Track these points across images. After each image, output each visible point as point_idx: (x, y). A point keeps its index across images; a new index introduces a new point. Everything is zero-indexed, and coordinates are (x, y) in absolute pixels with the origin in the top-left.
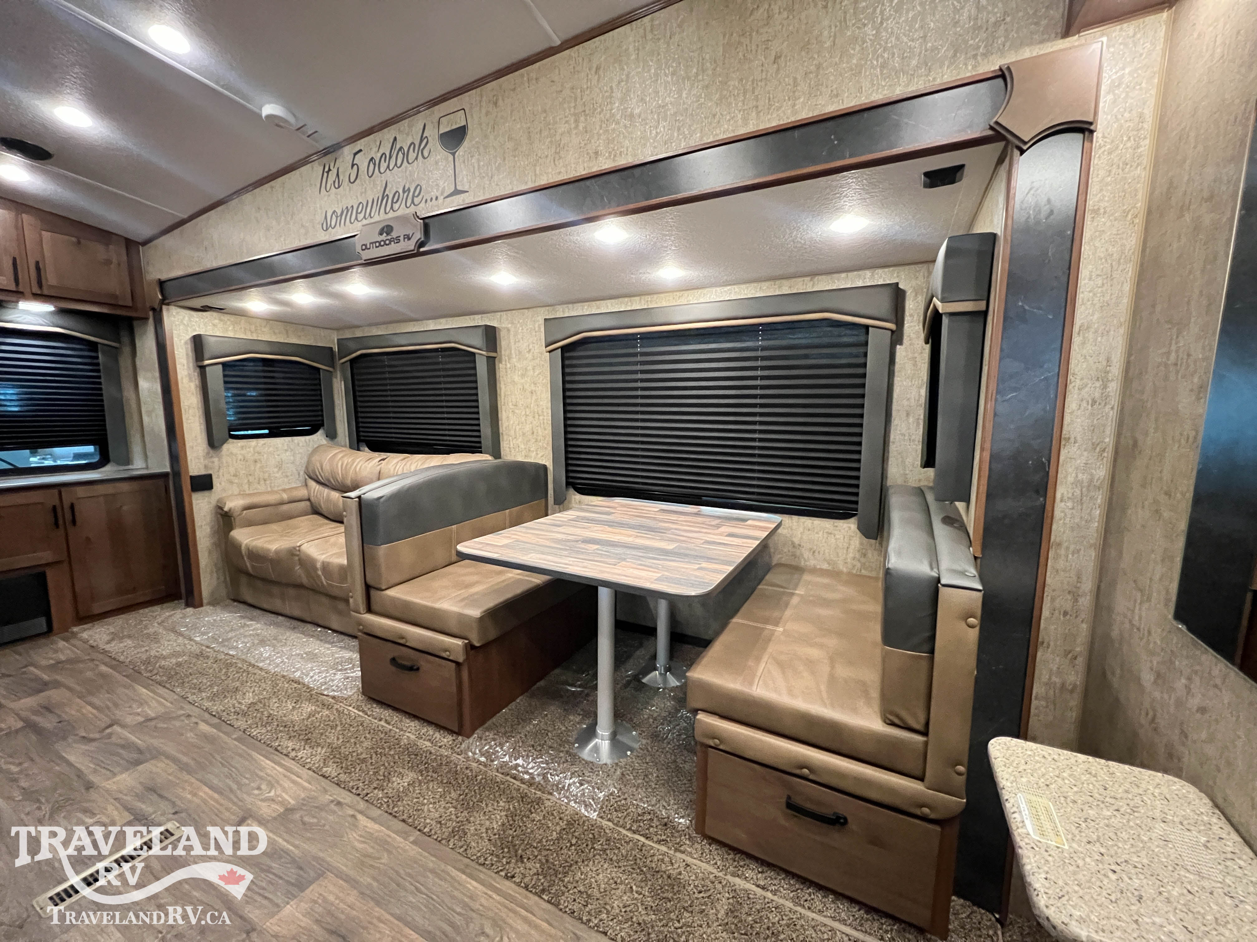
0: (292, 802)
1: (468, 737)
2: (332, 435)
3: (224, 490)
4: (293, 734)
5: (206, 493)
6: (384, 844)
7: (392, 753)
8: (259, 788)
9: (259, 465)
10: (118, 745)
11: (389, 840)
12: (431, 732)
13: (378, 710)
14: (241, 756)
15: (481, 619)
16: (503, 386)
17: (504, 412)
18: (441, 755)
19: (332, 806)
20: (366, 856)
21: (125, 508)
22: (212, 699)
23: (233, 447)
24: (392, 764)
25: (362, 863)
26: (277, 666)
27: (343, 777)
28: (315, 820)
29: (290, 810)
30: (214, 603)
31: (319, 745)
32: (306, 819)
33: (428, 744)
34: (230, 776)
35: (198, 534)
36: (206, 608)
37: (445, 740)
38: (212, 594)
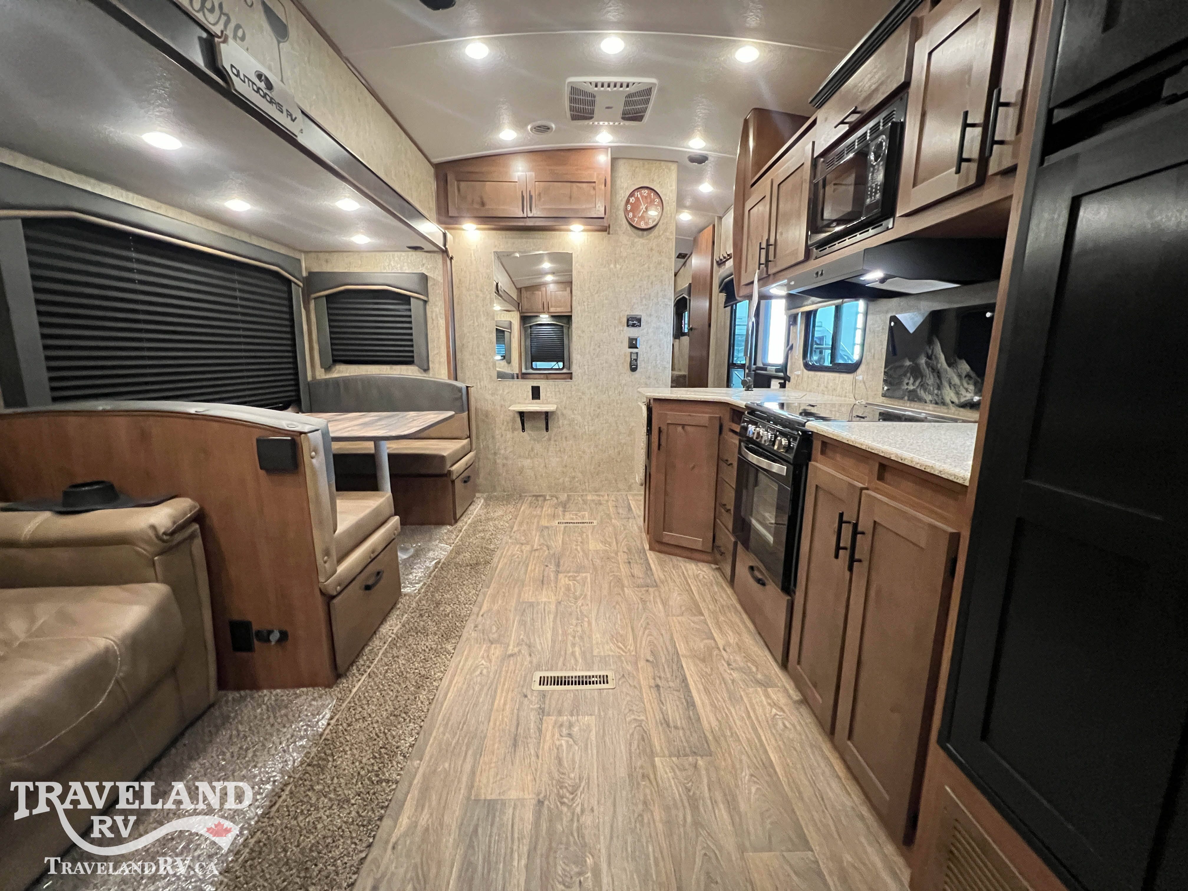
29: (491, 642)
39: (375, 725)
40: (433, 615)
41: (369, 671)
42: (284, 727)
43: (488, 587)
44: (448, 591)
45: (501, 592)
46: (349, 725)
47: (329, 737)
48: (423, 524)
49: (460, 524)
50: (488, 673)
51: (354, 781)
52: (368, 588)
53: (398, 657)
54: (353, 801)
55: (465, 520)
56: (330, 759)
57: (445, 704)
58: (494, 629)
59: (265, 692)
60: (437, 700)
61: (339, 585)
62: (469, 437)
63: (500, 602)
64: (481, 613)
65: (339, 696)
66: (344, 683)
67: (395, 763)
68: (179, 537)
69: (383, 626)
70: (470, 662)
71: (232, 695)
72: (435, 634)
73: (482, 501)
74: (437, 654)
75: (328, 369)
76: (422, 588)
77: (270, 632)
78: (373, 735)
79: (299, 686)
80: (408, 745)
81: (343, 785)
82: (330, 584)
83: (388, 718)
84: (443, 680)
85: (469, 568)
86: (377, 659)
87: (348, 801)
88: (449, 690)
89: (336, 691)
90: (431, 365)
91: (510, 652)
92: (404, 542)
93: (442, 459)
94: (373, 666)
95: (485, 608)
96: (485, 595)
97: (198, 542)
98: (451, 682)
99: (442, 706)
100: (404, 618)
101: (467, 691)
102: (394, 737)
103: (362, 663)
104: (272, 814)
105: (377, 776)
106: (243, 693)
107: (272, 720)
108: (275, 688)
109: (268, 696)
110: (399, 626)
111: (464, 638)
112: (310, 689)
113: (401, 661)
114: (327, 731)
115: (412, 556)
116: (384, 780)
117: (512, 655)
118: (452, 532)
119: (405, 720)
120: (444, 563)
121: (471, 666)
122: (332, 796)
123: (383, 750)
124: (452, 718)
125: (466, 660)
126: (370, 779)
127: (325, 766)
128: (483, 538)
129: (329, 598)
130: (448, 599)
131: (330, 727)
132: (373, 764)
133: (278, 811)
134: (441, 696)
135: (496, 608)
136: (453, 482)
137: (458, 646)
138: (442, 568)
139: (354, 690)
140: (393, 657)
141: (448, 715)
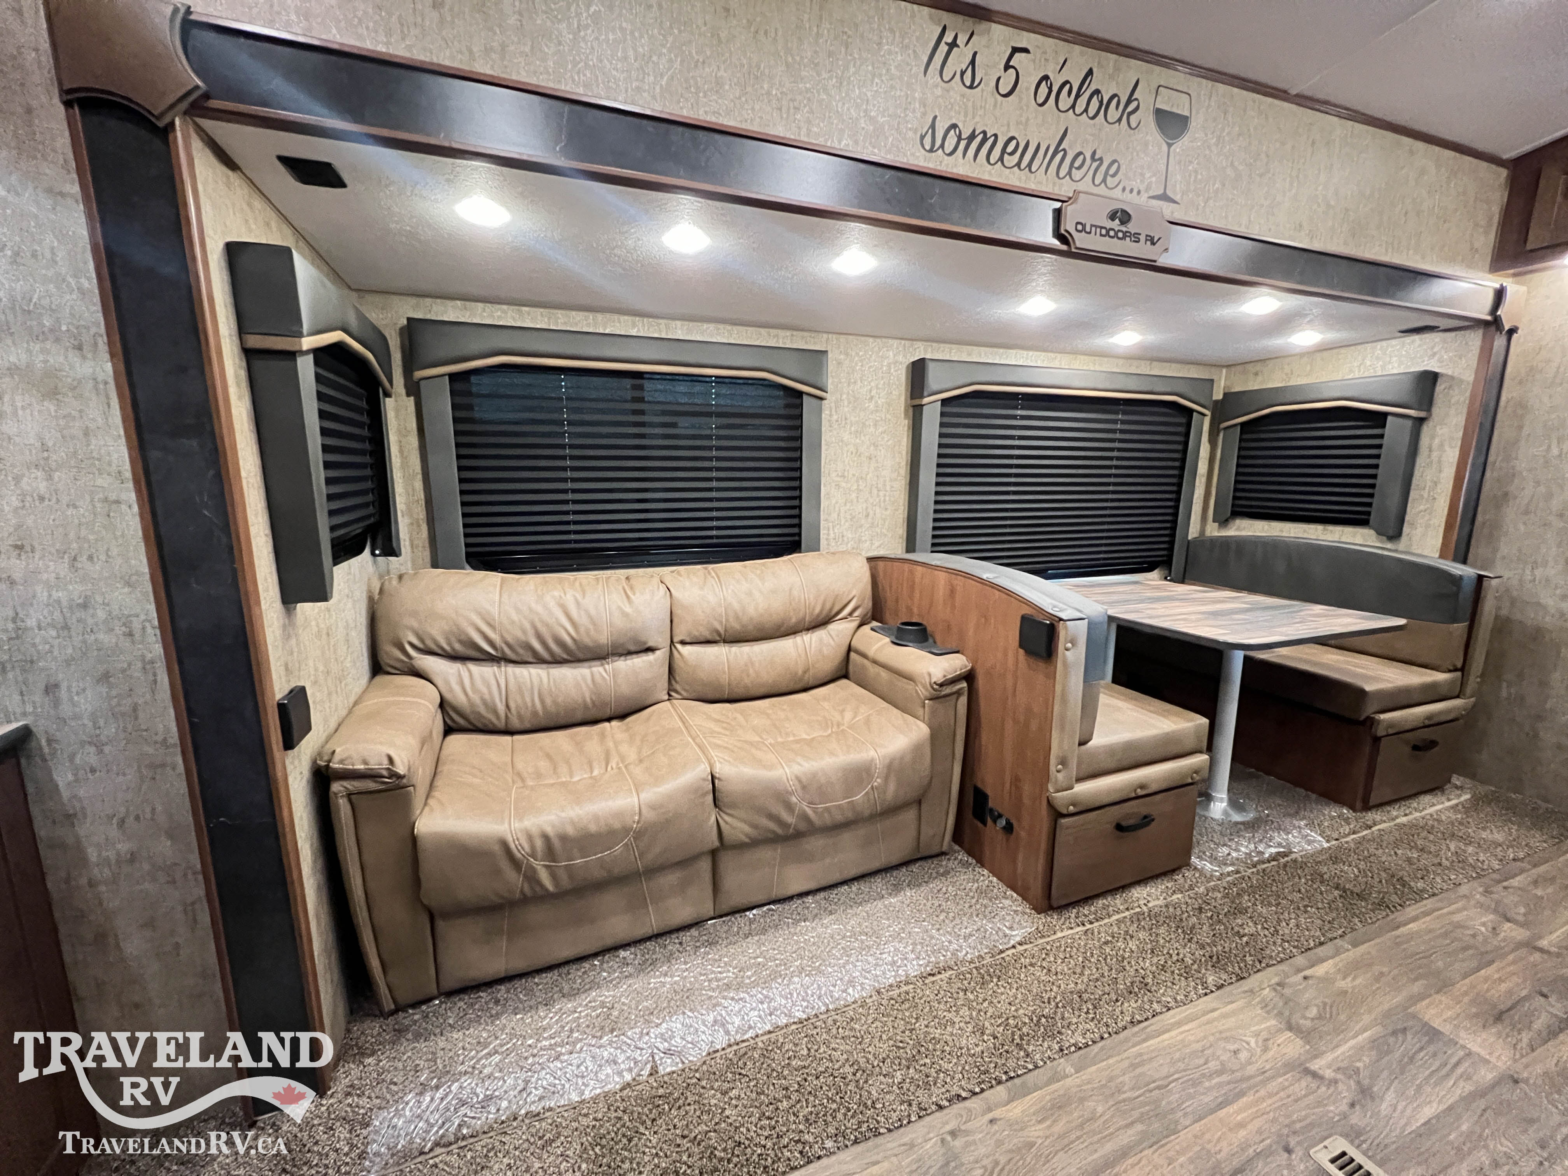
39: (1055, 989)
40: (1220, 921)
41: (1088, 926)
42: (977, 916)
43: (1355, 946)
44: (1270, 904)
45: (1377, 969)
46: (1032, 965)
47: (1007, 959)
48: (1297, 784)
49: (1371, 816)
50: (1249, 1062)
51: (1000, 1021)
52: (1119, 827)
53: (1132, 937)
54: (985, 1038)
55: (1395, 813)
56: (995, 980)
57: (1151, 1042)
58: (1313, 1012)
59: (986, 872)
60: (1145, 1028)
61: (1074, 805)
62: (1462, 669)
63: (1358, 981)
64: (1308, 973)
65: (1041, 928)
66: (1054, 919)
67: (1046, 1044)
68: (947, 690)
69: (1138, 889)
70: (1231, 1022)
71: (962, 856)
72: (1202, 947)
73: (1467, 796)
74: (1187, 973)
75: (1224, 522)
76: (1229, 874)
77: (1000, 816)
78: (1046, 996)
79: (1013, 889)
80: (1072, 1041)
81: (989, 1014)
82: (1061, 798)
83: (1071, 992)
84: (1171, 1012)
85: (1336, 893)
86: (1106, 921)
87: (983, 1033)
88: (1168, 1031)
89: (1042, 920)
90: (1406, 529)
91: (1314, 1066)
92: (1247, 796)
93: (1360, 694)
94: (1096, 924)
95: (1320, 970)
96: (1338, 952)
97: (963, 700)
98: (1179, 1024)
99: (1145, 1040)
100: (1175, 897)
101: (1194, 1054)
102: (1063, 1018)
103: (1086, 912)
104: (927, 981)
105: (1022, 1039)
106: (970, 860)
107: (974, 901)
108: (995, 875)
109: (985, 878)
110: (1161, 902)
111: (1246, 985)
112: (1020, 899)
113: (1133, 945)
114: (1010, 952)
115: (1243, 823)
116: (1025, 1050)
117: (1315, 1075)
118: (1347, 821)
119: (1087, 1013)
120: (1295, 861)
121: (1229, 1030)
122: (974, 1014)
123: (1043, 1020)
124: (1147, 1067)
125: (1225, 1016)
126: (1013, 1034)
127: (988, 983)
128: (1409, 860)
129: (1057, 815)
130: (1260, 915)
131: (1013, 951)
132: (1025, 1023)
133: (933, 983)
134: (1153, 1028)
135: (1342, 984)
136: (1377, 740)
137: (1227, 989)
138: (1285, 866)
139: (1059, 935)
140: (1127, 932)
141: (1145, 1057)
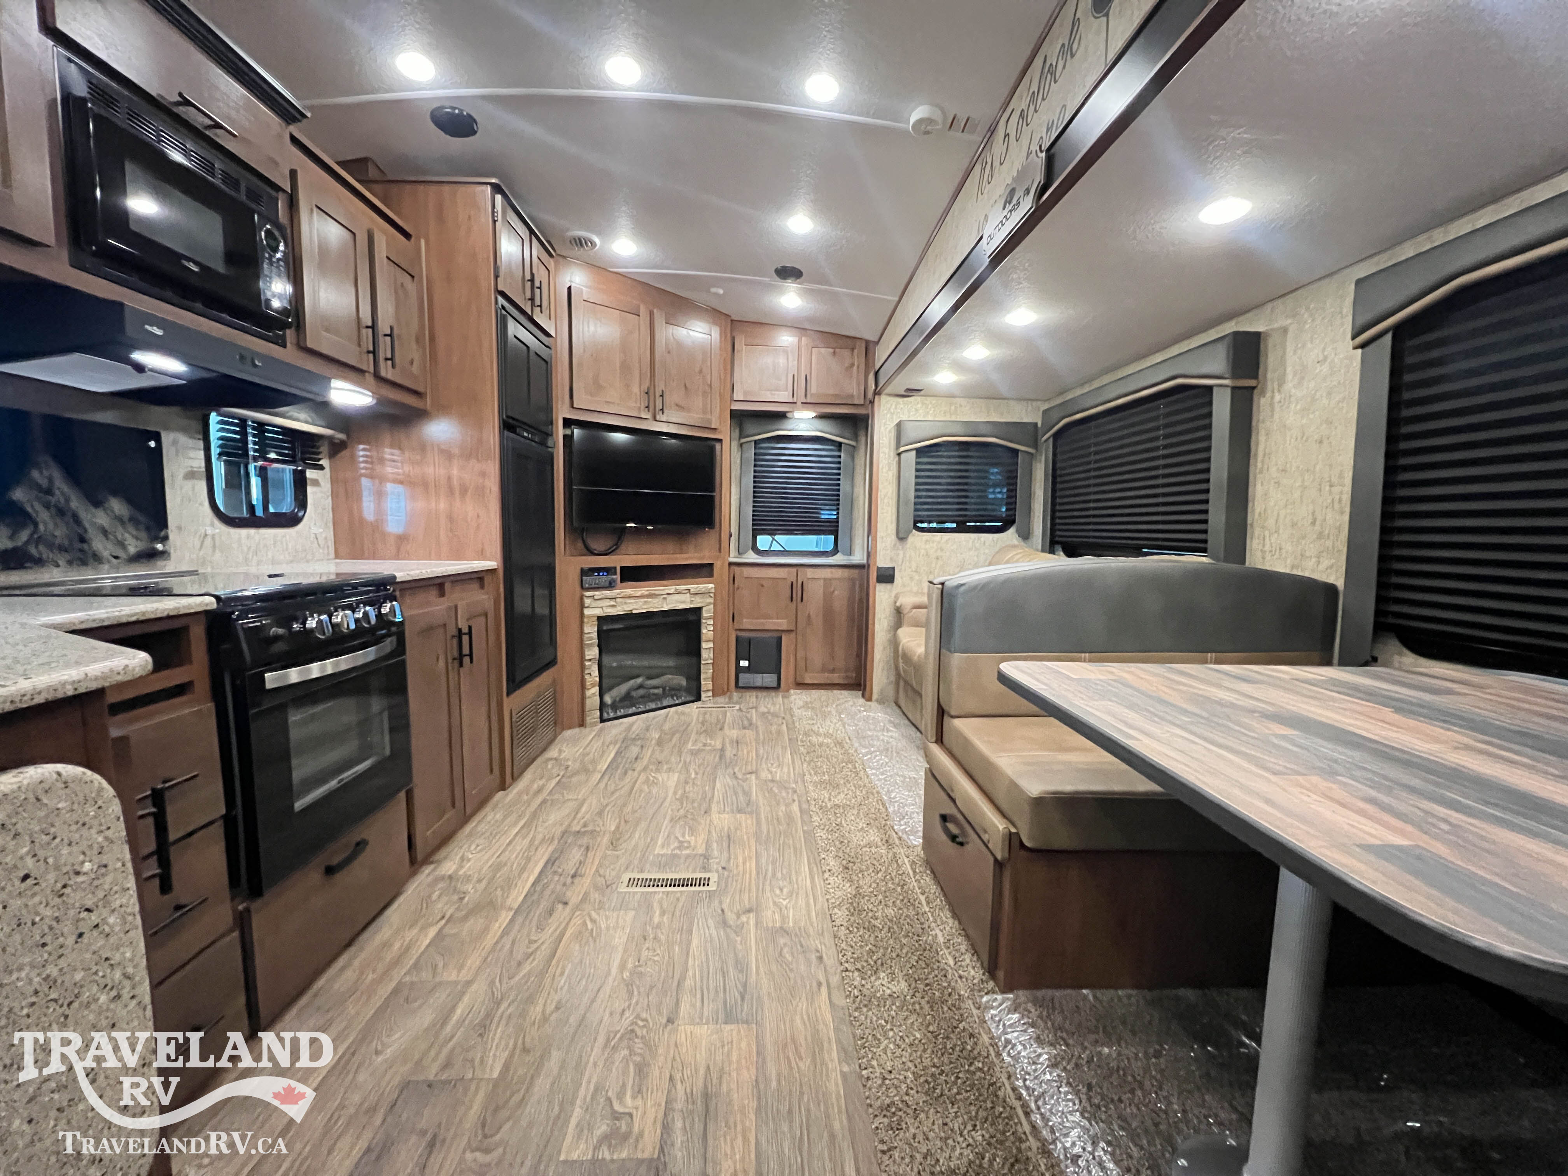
0: (791, 924)
1: (1003, 992)
2: (1025, 535)
3: (904, 586)
4: (841, 854)
5: (888, 586)
6: (817, 1045)
7: (904, 941)
8: (781, 890)
9: (940, 562)
10: (743, 790)
11: (826, 1045)
12: (963, 948)
13: (928, 879)
14: (795, 849)
15: (1038, 802)
16: (1262, 438)
17: (1259, 487)
18: (954, 989)
19: (813, 957)
20: (793, 1040)
21: (836, 593)
22: (816, 784)
23: (917, 539)
24: (894, 955)
25: (785, 1045)
26: (879, 780)
27: (843, 931)
28: (790, 959)
29: (783, 931)
30: (880, 701)
31: (851, 881)
32: (785, 950)
33: (951, 962)
34: (774, 863)
35: (877, 627)
36: (873, 704)
37: (972, 972)
38: (882, 692)
91: (752, 916)
